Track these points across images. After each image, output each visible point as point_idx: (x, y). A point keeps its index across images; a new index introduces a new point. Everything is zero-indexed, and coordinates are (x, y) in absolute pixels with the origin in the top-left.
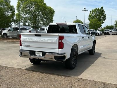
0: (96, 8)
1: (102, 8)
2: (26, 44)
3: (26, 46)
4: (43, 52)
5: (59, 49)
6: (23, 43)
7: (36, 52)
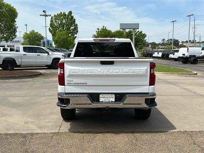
0: (61, 13)
1: (70, 13)
2: (76, 81)
3: (76, 85)
4: (116, 94)
5: (150, 85)
6: (70, 79)
7: (100, 96)
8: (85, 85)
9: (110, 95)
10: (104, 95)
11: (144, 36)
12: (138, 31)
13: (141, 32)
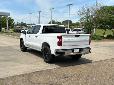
5: (89, 44)
6: (64, 43)
7: (74, 50)
8: (69, 45)
9: (77, 49)
10: (75, 50)
11: (13, 20)
12: (9, 17)
13: (11, 18)
